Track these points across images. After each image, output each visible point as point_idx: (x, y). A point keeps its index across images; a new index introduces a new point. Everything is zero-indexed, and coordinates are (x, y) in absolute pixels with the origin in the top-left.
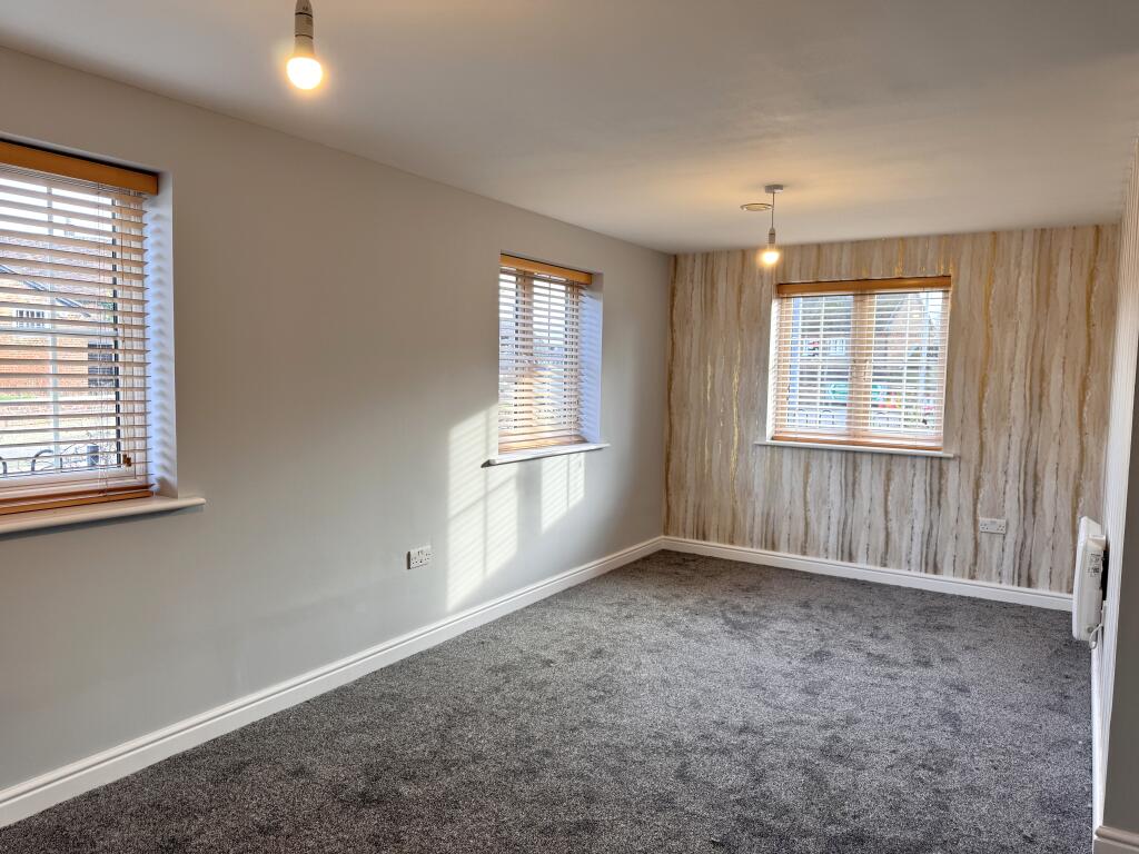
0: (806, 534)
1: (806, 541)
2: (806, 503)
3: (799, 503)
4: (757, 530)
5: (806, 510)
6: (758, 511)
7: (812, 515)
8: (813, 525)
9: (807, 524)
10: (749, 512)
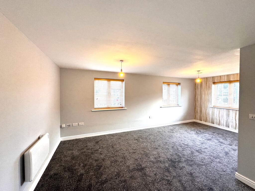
0: (219, 122)
1: (219, 123)
2: (219, 117)
3: (218, 117)
4: (210, 120)
5: (219, 118)
6: (210, 117)
7: (220, 119)
8: (221, 121)
9: (219, 120)
10: (209, 117)
